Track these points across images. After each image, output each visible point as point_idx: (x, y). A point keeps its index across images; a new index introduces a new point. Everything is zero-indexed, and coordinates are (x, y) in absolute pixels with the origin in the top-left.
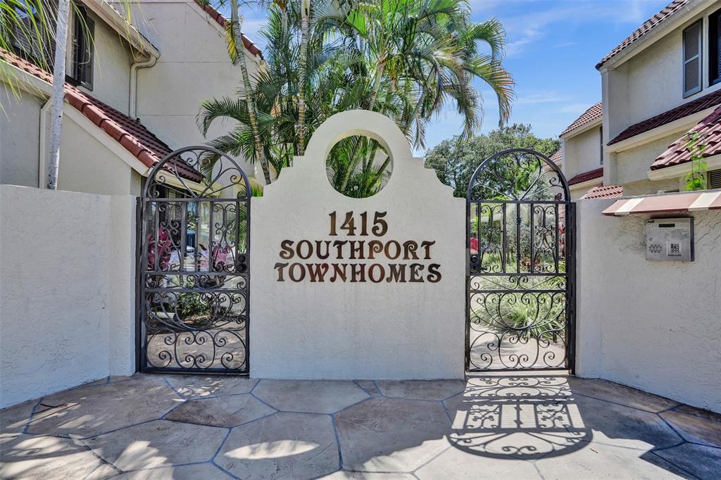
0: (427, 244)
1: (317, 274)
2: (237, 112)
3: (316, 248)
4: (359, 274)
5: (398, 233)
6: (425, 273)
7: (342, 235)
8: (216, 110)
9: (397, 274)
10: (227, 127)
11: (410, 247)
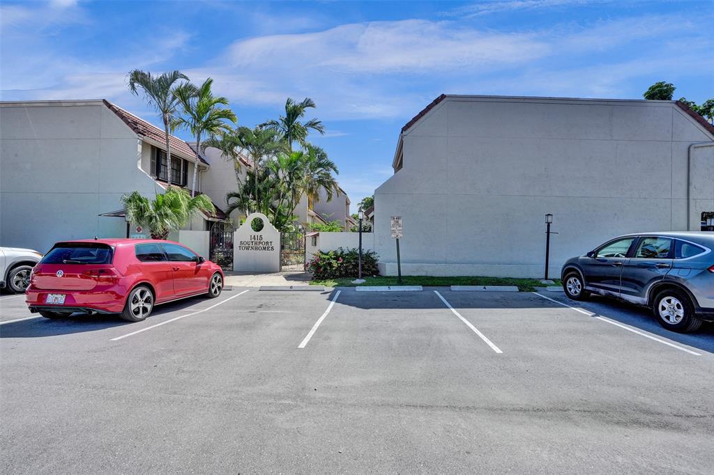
0: (271, 242)
1: (248, 249)
2: (237, 195)
3: (247, 243)
4: (256, 249)
5: (264, 240)
6: (270, 249)
7: (253, 240)
8: (230, 196)
9: (265, 248)
10: (234, 200)
11: (267, 243)
